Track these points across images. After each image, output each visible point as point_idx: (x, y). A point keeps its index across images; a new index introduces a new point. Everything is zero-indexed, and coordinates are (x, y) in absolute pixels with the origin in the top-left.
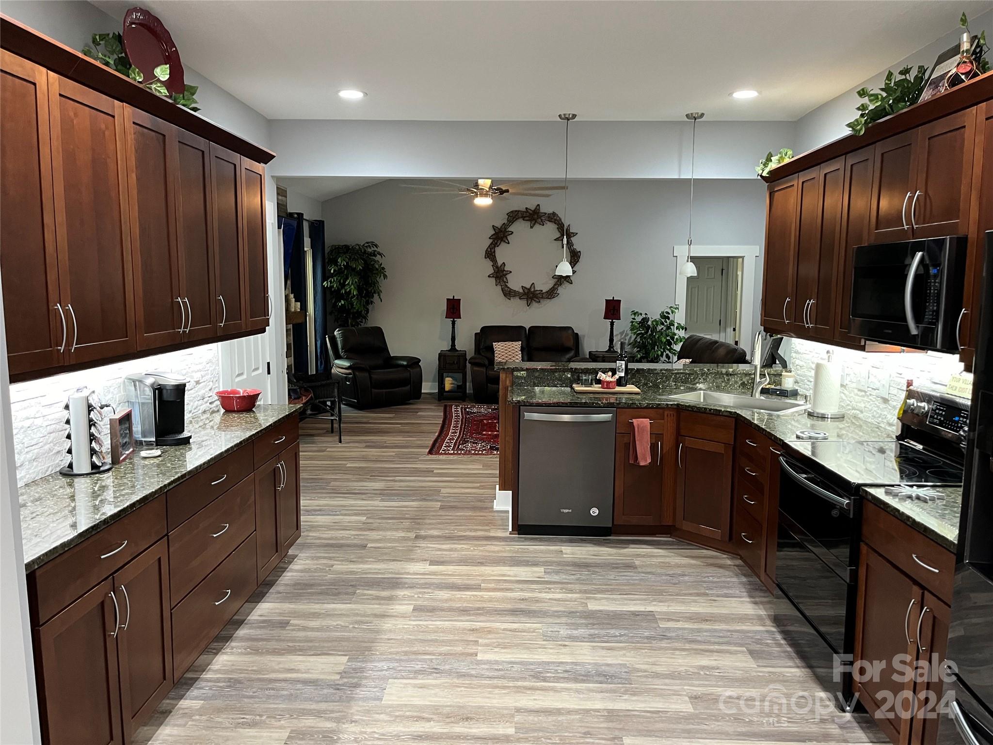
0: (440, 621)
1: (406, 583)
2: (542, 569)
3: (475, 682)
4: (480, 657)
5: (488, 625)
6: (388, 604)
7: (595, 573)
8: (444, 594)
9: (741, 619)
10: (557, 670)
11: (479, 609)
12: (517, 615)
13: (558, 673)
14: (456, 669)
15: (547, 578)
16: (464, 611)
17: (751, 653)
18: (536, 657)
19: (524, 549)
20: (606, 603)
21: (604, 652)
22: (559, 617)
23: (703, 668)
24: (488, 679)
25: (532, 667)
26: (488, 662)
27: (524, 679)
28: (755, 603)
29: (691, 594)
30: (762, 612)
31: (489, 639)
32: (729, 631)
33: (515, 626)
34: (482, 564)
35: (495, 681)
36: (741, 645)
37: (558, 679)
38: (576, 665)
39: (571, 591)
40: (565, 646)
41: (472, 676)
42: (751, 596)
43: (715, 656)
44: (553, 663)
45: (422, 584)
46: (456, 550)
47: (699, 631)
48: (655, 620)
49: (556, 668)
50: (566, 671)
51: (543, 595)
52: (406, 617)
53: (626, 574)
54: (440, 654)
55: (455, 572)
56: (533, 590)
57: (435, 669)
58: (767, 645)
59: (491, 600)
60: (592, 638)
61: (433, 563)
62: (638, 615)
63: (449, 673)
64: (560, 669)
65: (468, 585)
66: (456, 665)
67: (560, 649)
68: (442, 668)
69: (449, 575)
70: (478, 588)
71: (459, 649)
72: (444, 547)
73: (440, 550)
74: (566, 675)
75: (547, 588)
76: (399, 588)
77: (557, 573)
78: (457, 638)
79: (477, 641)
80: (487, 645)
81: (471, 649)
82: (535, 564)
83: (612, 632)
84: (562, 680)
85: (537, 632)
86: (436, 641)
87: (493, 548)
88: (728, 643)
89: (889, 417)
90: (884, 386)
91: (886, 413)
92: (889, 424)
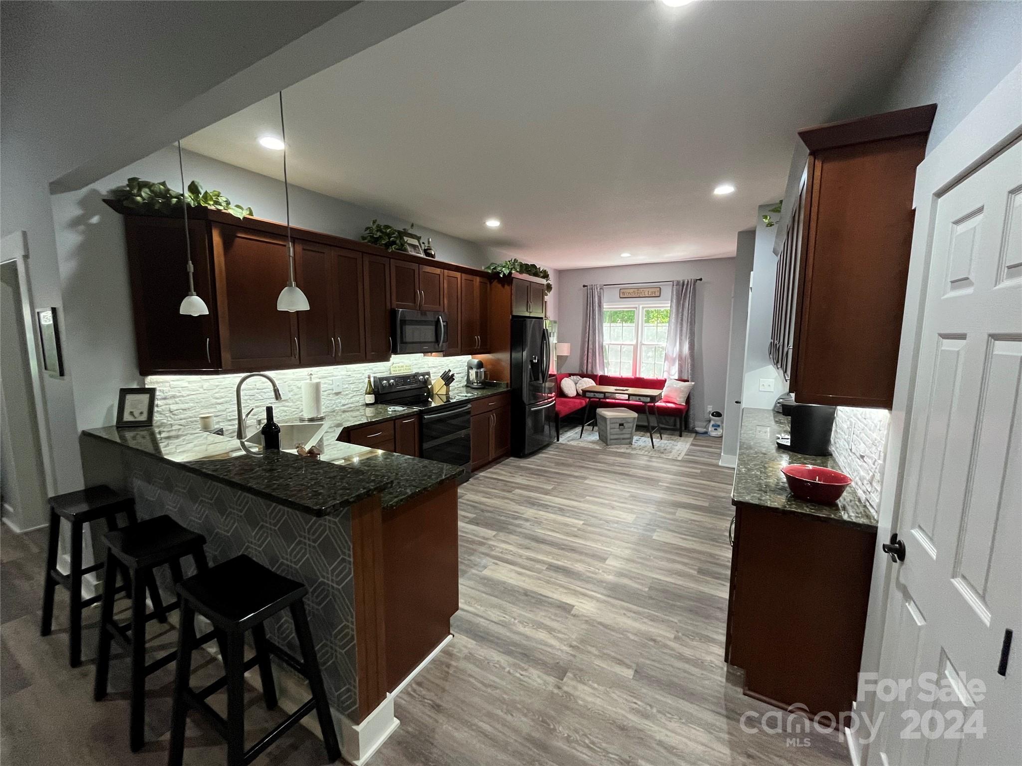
6: (624, 569)
45: (590, 583)
52: (613, 555)
89: (343, 402)
90: (338, 385)
91: (339, 401)
92: (344, 405)
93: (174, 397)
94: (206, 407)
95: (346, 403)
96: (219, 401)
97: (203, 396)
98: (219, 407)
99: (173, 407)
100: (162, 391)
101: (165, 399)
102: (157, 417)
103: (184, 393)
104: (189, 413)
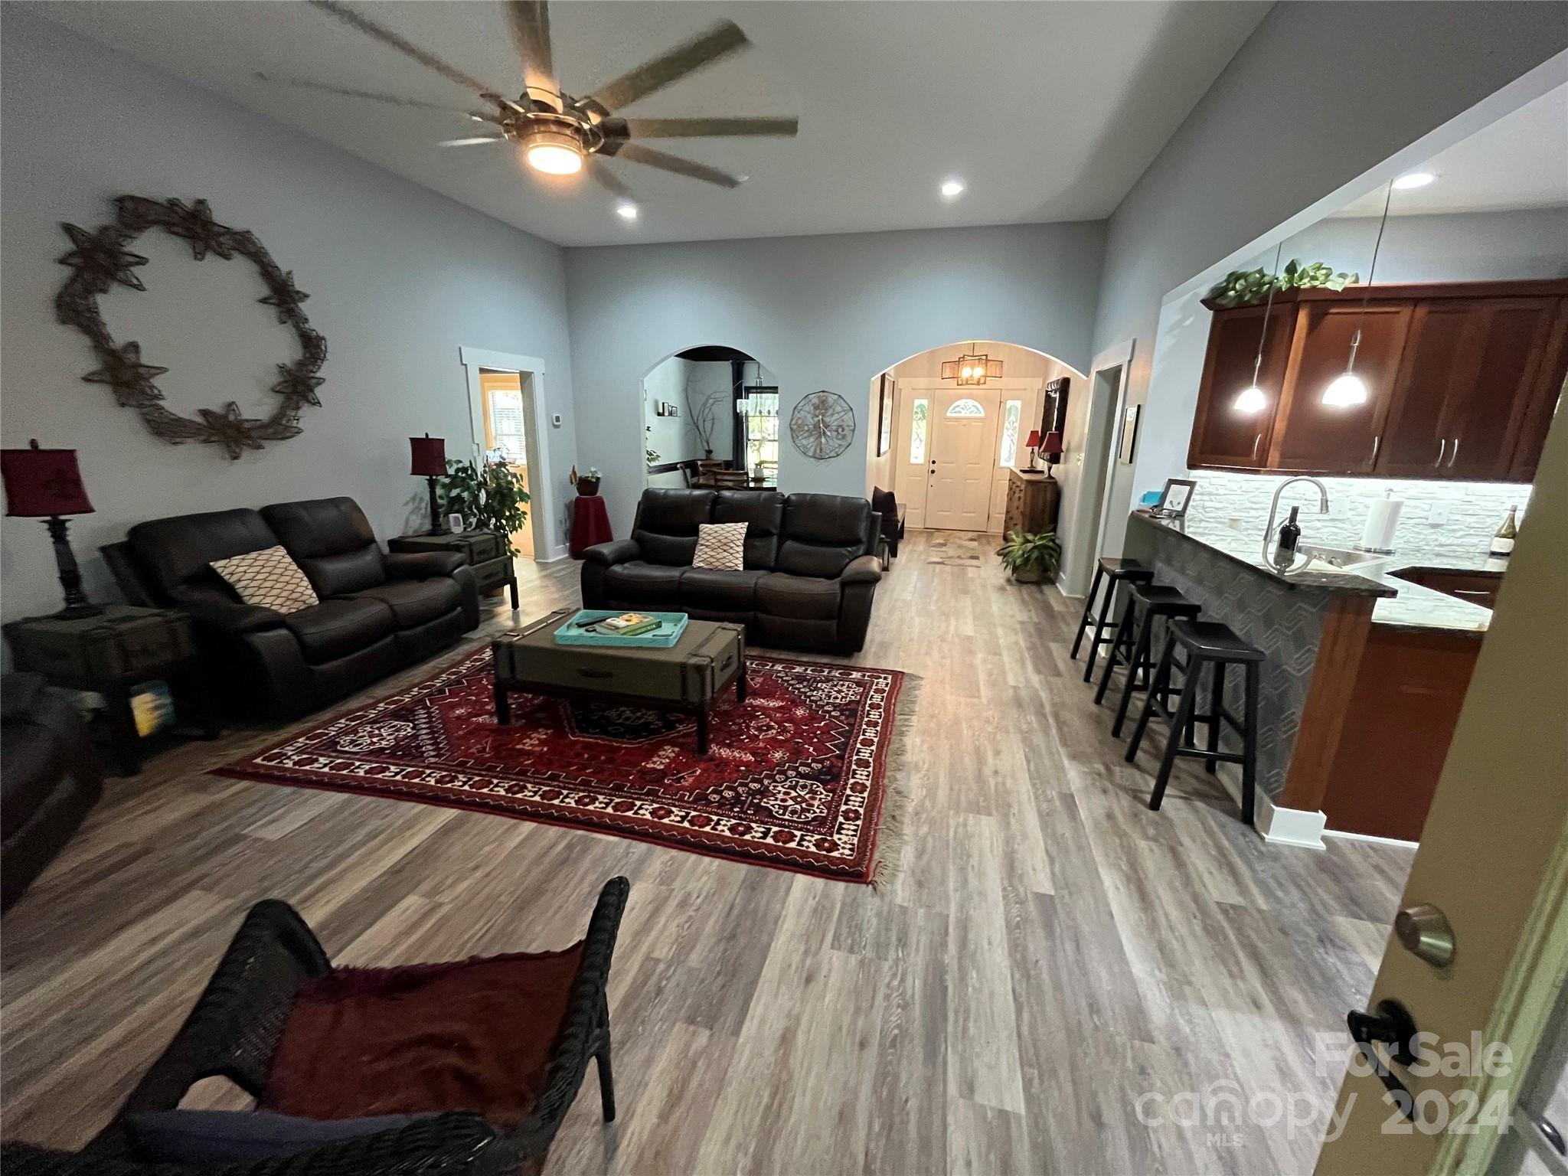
89: (1442, 540)
90: (1440, 514)
91: (1435, 537)
92: (1442, 545)
93: (1210, 494)
94: (1240, 510)
95: (1448, 542)
96: (1254, 506)
97: (1240, 498)
98: (1253, 513)
99: (1208, 504)
100: (1201, 487)
101: (1202, 494)
102: (1189, 511)
103: (1221, 492)
104: (1220, 513)
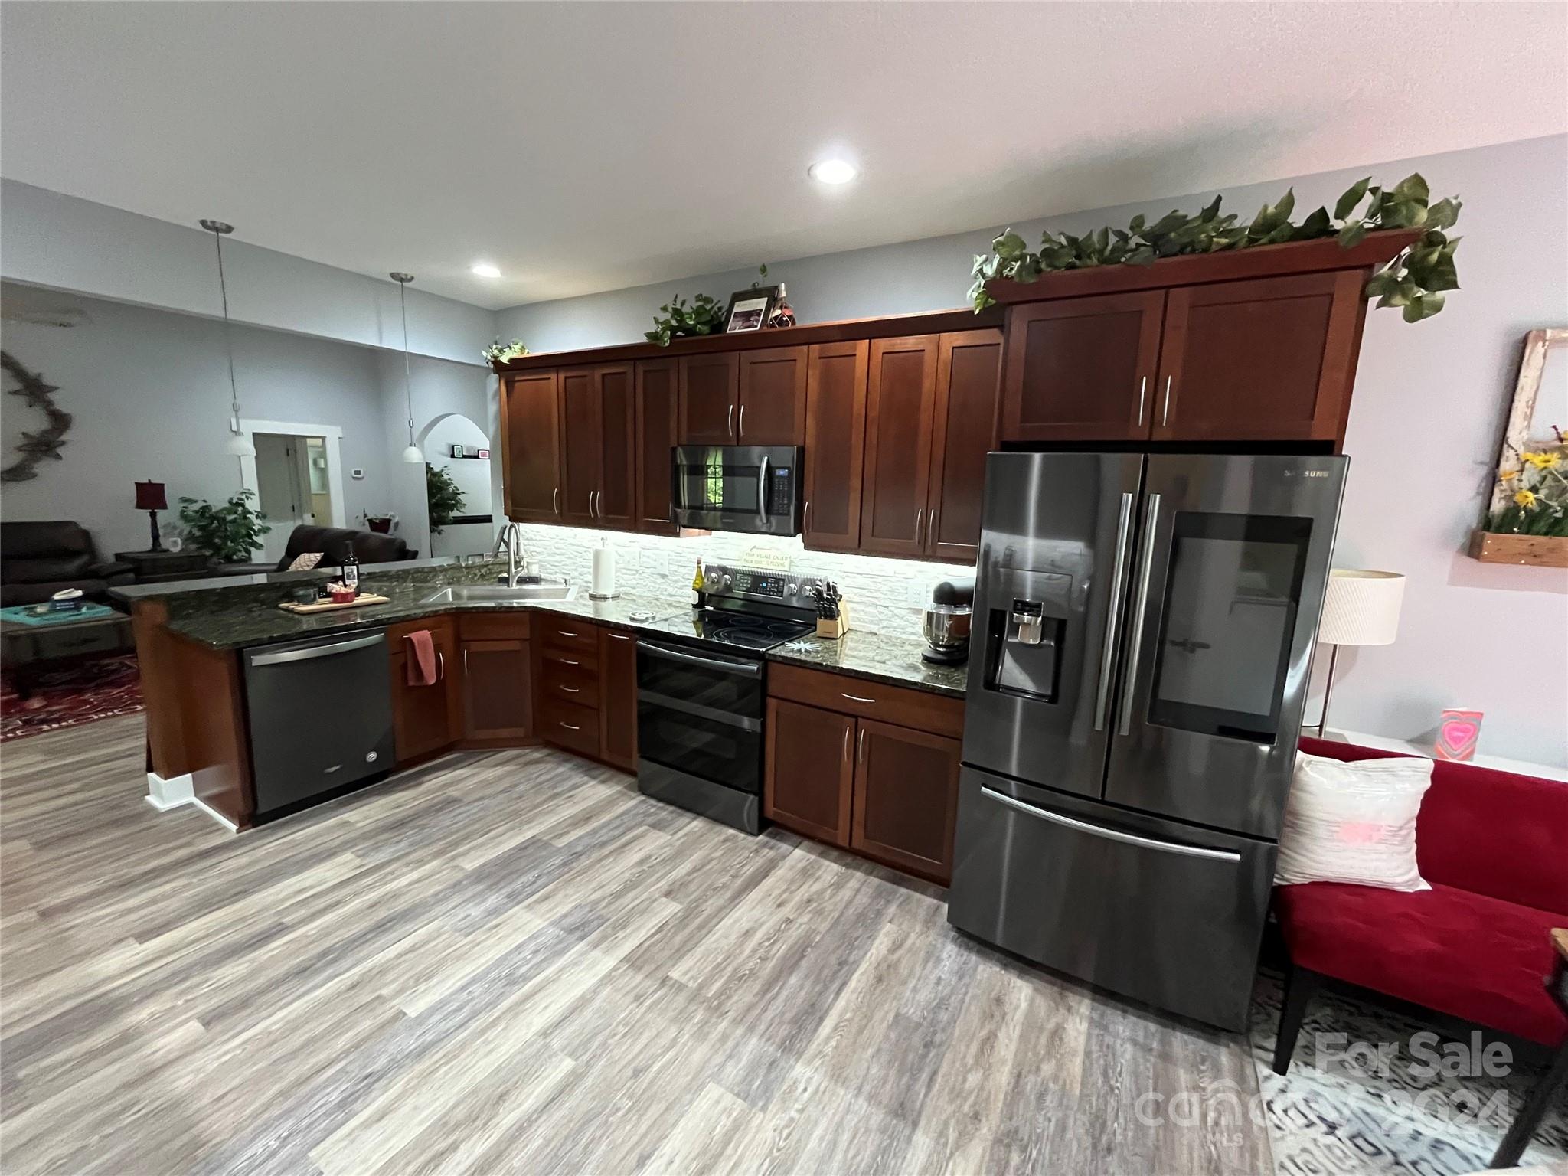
0: (279, 1010)
1: (129, 996)
2: (348, 856)
3: (449, 1047)
4: (412, 1012)
5: (367, 965)
6: (136, 1050)
7: (423, 827)
8: (233, 970)
9: (609, 802)
10: (525, 958)
11: (324, 954)
12: (391, 928)
13: (530, 960)
14: (398, 1053)
15: (371, 862)
16: (303, 972)
17: (654, 826)
18: (482, 960)
19: (288, 842)
20: (479, 853)
21: (545, 906)
22: (445, 899)
23: (641, 862)
24: (459, 1031)
25: (492, 975)
26: (433, 1010)
27: (501, 996)
28: (603, 782)
29: (545, 801)
30: (619, 788)
31: (392, 982)
32: (617, 818)
33: (407, 943)
34: (243, 894)
35: (473, 1026)
36: (640, 824)
37: (539, 967)
38: (536, 938)
39: (421, 862)
40: (497, 926)
41: (432, 1044)
42: (594, 778)
43: (636, 846)
44: (510, 953)
45: (165, 979)
46: (165, 897)
47: (594, 832)
48: (546, 845)
49: (521, 956)
50: (536, 952)
51: (393, 885)
52: (204, 1046)
53: (457, 812)
54: (347, 1053)
55: (212, 927)
56: (371, 887)
57: (367, 1077)
58: (653, 814)
59: (326, 932)
60: (514, 898)
61: (142, 937)
62: (526, 848)
63: (396, 1065)
64: (526, 953)
65: (261, 933)
66: (392, 1049)
67: (497, 933)
68: (376, 1067)
69: (203, 938)
70: (280, 929)
71: (366, 1024)
72: (132, 903)
73: (130, 911)
74: (540, 957)
75: (387, 874)
76: (122, 1011)
77: (376, 848)
78: (342, 1014)
79: (378, 997)
80: (401, 991)
81: (386, 1012)
82: (332, 853)
83: (524, 879)
84: (544, 965)
85: (444, 933)
86: (313, 1040)
87: (232, 864)
88: (629, 829)
